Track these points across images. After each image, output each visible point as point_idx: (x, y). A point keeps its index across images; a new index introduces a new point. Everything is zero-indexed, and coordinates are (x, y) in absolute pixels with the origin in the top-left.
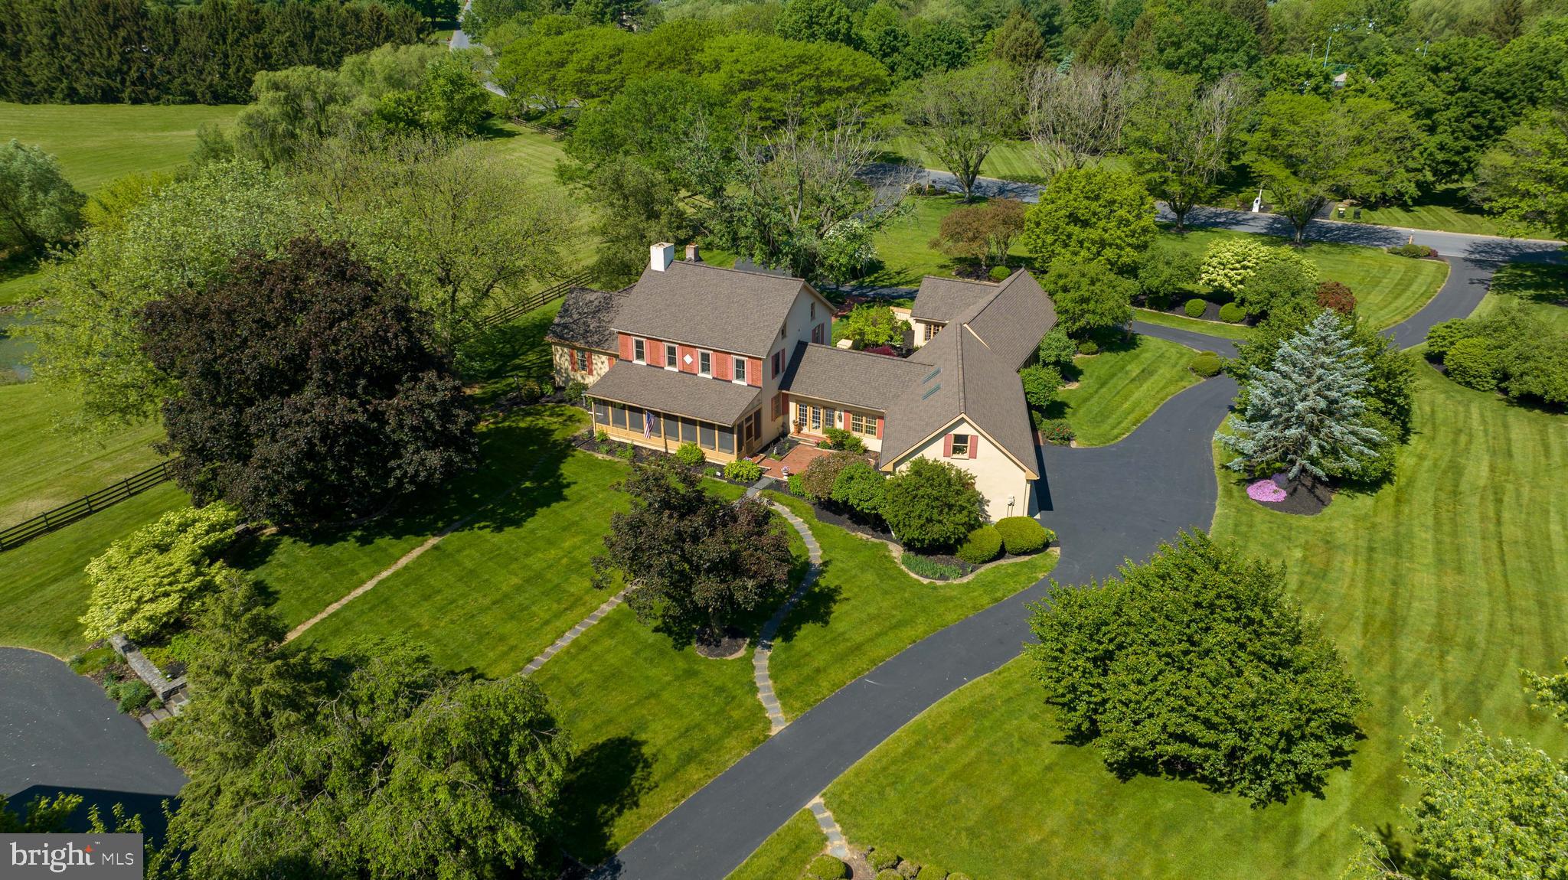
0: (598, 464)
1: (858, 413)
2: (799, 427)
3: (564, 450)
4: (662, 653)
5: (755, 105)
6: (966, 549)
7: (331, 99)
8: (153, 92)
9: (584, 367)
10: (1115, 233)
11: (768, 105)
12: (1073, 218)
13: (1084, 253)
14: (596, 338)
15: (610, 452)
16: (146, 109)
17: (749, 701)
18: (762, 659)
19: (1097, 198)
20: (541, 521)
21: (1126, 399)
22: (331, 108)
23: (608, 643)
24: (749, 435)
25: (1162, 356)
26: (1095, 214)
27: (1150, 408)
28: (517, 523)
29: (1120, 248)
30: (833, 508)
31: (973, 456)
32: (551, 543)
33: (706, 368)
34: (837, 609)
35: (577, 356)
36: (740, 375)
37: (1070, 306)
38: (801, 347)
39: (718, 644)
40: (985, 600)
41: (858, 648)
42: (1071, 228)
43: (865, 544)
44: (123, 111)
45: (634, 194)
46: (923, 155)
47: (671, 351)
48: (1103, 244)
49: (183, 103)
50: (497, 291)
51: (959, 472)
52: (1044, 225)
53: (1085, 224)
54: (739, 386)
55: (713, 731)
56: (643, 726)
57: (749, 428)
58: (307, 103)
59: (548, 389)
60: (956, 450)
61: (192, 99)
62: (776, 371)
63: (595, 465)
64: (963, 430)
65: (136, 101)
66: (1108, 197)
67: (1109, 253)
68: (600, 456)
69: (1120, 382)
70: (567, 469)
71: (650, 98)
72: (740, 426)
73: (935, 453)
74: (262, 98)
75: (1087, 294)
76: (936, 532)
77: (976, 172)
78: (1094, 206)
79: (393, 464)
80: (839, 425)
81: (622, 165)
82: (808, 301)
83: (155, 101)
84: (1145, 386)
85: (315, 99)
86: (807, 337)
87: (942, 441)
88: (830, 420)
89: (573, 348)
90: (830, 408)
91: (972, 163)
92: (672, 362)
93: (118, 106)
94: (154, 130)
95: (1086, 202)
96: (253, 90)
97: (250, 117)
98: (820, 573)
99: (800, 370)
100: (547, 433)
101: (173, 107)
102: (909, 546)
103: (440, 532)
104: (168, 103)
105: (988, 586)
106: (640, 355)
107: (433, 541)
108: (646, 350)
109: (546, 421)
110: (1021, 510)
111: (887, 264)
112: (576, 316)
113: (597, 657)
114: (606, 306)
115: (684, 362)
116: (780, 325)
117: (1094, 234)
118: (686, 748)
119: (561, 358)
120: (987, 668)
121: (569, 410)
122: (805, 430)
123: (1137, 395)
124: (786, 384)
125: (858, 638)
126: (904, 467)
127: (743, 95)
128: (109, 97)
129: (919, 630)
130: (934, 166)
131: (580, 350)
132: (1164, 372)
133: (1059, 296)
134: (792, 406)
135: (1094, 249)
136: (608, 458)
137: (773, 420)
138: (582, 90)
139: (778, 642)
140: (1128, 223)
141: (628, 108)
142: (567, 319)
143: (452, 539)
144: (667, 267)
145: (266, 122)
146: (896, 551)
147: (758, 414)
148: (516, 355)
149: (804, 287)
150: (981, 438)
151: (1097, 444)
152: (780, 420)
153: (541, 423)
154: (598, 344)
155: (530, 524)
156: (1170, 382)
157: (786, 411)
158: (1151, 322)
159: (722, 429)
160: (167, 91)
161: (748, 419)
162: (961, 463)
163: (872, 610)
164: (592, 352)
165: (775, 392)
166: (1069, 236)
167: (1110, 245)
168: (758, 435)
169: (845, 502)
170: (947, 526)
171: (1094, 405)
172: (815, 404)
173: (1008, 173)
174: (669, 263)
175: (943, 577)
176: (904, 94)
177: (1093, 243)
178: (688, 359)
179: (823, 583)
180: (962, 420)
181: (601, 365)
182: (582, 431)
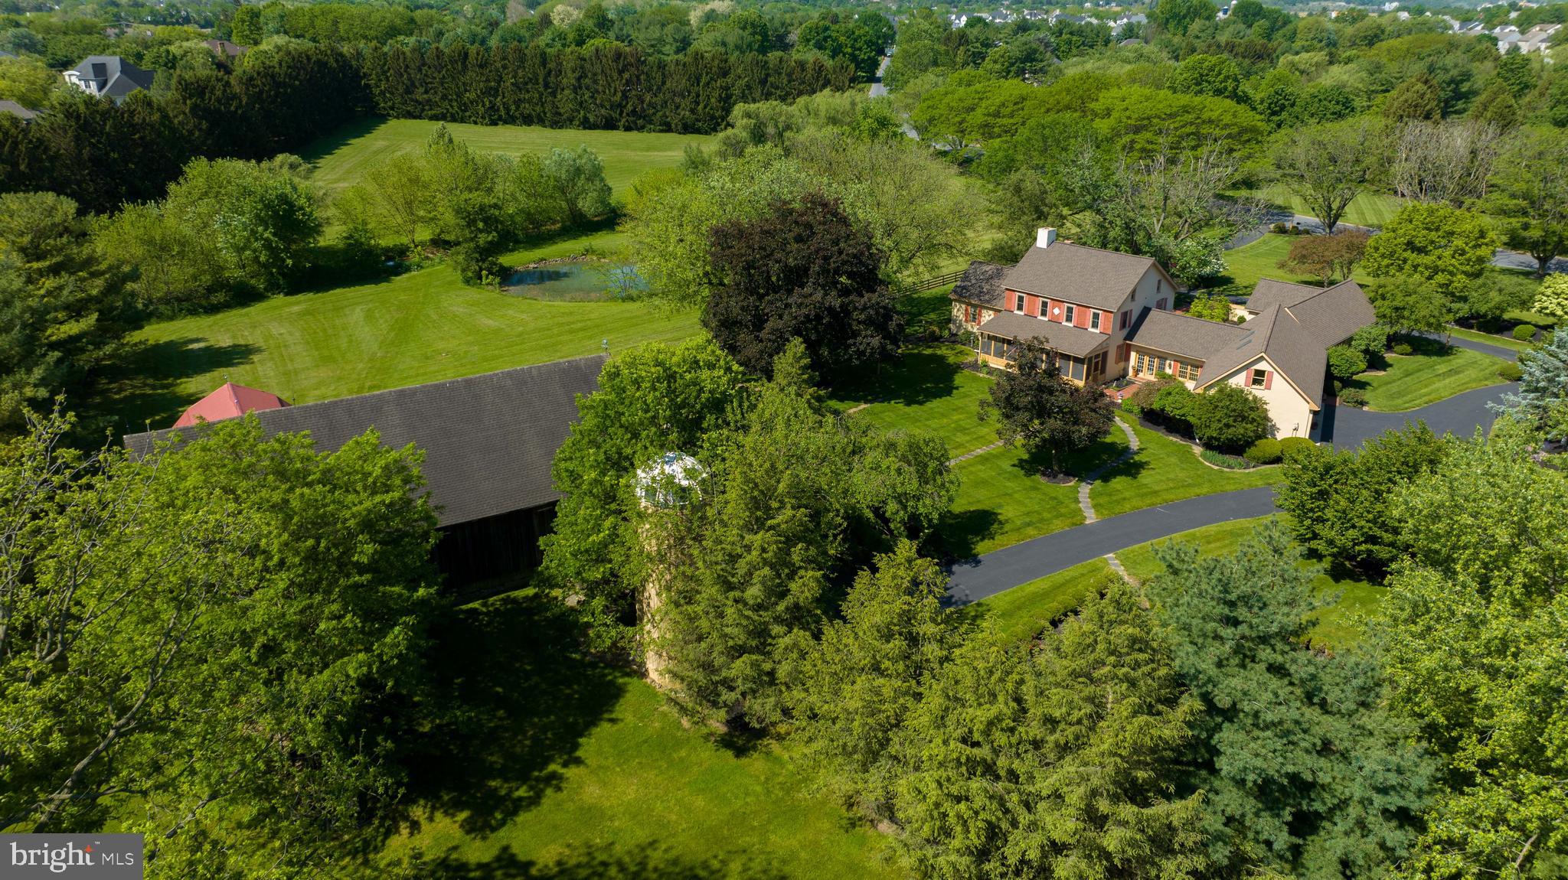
0: (981, 379)
1: (1183, 361)
2: (1137, 372)
3: (957, 368)
4: (1016, 476)
5: (1137, 146)
6: (1252, 451)
7: (788, 127)
8: (640, 122)
9: (974, 319)
10: (1447, 259)
11: (1150, 147)
12: (1410, 245)
13: (1417, 276)
14: (988, 297)
15: (988, 373)
16: (634, 135)
17: (1073, 506)
18: (1085, 489)
19: (1437, 229)
20: (936, 404)
21: (1426, 386)
22: (787, 134)
23: (980, 467)
24: (1096, 369)
25: (1475, 362)
26: (1432, 242)
27: (1446, 394)
28: (921, 403)
29: (1452, 274)
30: (1153, 418)
31: (1268, 388)
32: (943, 415)
33: (1069, 319)
34: (1144, 473)
35: (971, 310)
36: (1095, 325)
37: (1388, 312)
38: (1146, 311)
39: (1055, 477)
40: (1260, 483)
41: (1156, 493)
42: (1407, 254)
43: (1174, 444)
44: (618, 136)
45: (1029, 198)
46: (1296, 202)
47: (1045, 304)
48: (1436, 270)
49: (661, 131)
50: (917, 261)
51: (1255, 398)
52: (1382, 250)
53: (1421, 250)
54: (1093, 333)
55: (1046, 515)
56: (1000, 506)
57: (1097, 363)
58: (771, 130)
59: (946, 333)
60: (1255, 382)
61: (668, 128)
62: (1123, 325)
63: (976, 379)
64: (1262, 366)
65: (628, 129)
66: (1447, 228)
67: (1440, 278)
69: (1424, 375)
70: (958, 379)
71: (1047, 132)
72: (1090, 359)
73: (1239, 381)
74: (738, 124)
75: (1401, 305)
76: (1229, 433)
77: (1337, 217)
78: (1433, 235)
79: (851, 341)
80: (1168, 371)
81: (1024, 175)
82: (1155, 277)
83: (640, 129)
84: (1447, 381)
85: (776, 126)
86: (1152, 304)
87: (1244, 373)
88: (1161, 368)
89: (969, 304)
90: (1163, 358)
91: (1335, 206)
92: (1044, 313)
93: (615, 132)
94: (642, 150)
95: (1425, 232)
96: (731, 119)
97: (728, 138)
98: (1137, 453)
99: (1143, 327)
100: (943, 358)
101: (653, 134)
102: (1208, 445)
103: (871, 402)
104: (650, 131)
105: (1262, 476)
106: (1020, 308)
107: (863, 406)
108: (1025, 303)
109: (943, 351)
110: (1304, 433)
111: (1238, 281)
112: (974, 281)
113: (972, 473)
114: (999, 274)
115: (1053, 314)
116: (1129, 290)
117: (1427, 260)
118: (1028, 520)
119: (958, 311)
120: (1251, 516)
121: (960, 347)
122: (1141, 375)
123: (1437, 385)
124: (1130, 336)
125: (1157, 488)
126: (1212, 392)
127: (1131, 136)
128: (610, 125)
129: (1205, 490)
130: (1304, 213)
131: (973, 306)
132: (1472, 373)
133: (1378, 303)
134: (1133, 355)
135: (1427, 274)
136: (987, 376)
137: (1117, 362)
138: (987, 131)
139: (1098, 482)
140: (1463, 253)
141: (1029, 139)
142: (967, 283)
143: (877, 406)
144: (1049, 245)
145: (738, 143)
146: (1197, 450)
147: (1105, 354)
148: (921, 314)
149: (1154, 265)
150: (1276, 375)
151: (1386, 410)
152: (1122, 365)
153: (939, 352)
154: (988, 302)
155: (929, 405)
156: (1474, 380)
157: (1127, 359)
158: (1475, 340)
159: (1077, 360)
160: (650, 122)
161: (1097, 356)
162: (1258, 391)
163: (1172, 476)
164: (982, 307)
165: (1120, 342)
166: (1405, 261)
167: (1443, 271)
168: (1103, 371)
169: (1163, 410)
170: (1240, 430)
171: (1394, 388)
172: (1152, 354)
173: (1376, 222)
174: (1050, 243)
175: (1229, 467)
176: (1278, 143)
177: (1427, 267)
178: (1057, 311)
179: (1137, 458)
180: (1262, 359)
181: (987, 316)
182: (970, 359)
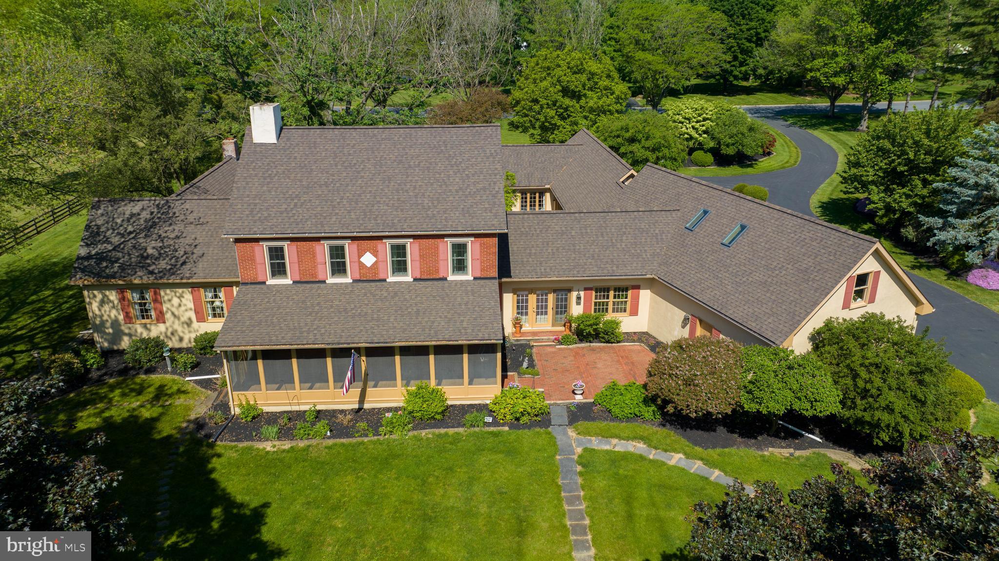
0: (275, 460)
1: (602, 288)
9: (144, 313)
14: (163, 264)
15: (285, 433)
31: (872, 299)
33: (400, 267)
35: (133, 298)
36: (460, 266)
47: (337, 251)
54: (462, 282)
60: (855, 297)
63: (270, 462)
64: (866, 266)
68: (268, 446)
80: (577, 310)
88: (562, 308)
89: (123, 287)
92: (339, 269)
106: (280, 270)
108: (289, 260)
109: (124, 407)
112: (116, 240)
115: (362, 265)
119: (103, 306)
121: (151, 381)
124: (504, 268)
131: (136, 287)
134: (508, 298)
136: (287, 445)
142: (100, 247)
144: (279, 136)
150: (885, 277)
154: (171, 273)
164: (157, 287)
172: (541, 289)
174: (279, 131)
178: (368, 259)
180: (875, 252)
182: (203, 410)
